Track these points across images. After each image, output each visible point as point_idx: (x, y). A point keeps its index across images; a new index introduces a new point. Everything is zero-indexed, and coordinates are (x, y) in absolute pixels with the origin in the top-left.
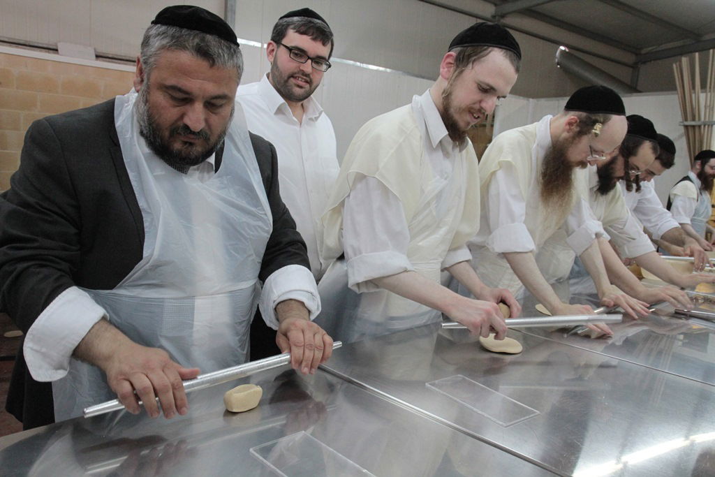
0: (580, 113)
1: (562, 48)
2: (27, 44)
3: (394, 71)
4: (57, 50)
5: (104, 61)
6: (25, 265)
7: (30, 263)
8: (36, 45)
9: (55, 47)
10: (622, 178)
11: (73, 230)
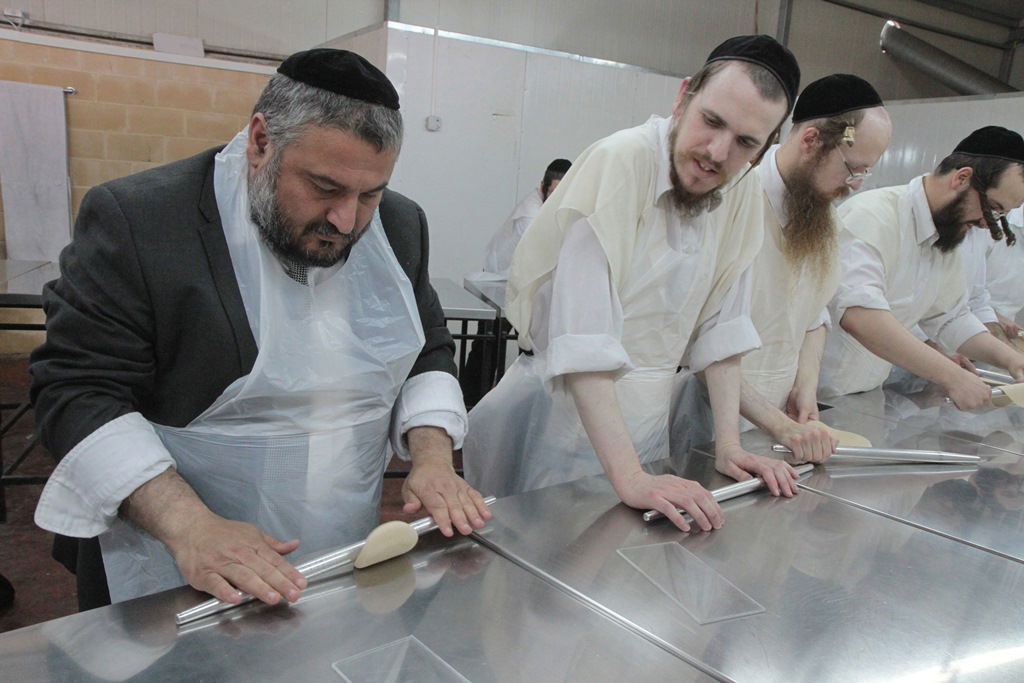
0: (818, 120)
1: (891, 23)
2: (111, 36)
3: (629, 66)
4: (151, 44)
5: (215, 58)
6: (74, 393)
7: (82, 390)
8: (124, 37)
9: (148, 40)
10: (977, 223)
11: (141, 345)
